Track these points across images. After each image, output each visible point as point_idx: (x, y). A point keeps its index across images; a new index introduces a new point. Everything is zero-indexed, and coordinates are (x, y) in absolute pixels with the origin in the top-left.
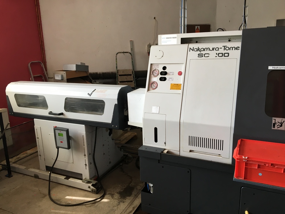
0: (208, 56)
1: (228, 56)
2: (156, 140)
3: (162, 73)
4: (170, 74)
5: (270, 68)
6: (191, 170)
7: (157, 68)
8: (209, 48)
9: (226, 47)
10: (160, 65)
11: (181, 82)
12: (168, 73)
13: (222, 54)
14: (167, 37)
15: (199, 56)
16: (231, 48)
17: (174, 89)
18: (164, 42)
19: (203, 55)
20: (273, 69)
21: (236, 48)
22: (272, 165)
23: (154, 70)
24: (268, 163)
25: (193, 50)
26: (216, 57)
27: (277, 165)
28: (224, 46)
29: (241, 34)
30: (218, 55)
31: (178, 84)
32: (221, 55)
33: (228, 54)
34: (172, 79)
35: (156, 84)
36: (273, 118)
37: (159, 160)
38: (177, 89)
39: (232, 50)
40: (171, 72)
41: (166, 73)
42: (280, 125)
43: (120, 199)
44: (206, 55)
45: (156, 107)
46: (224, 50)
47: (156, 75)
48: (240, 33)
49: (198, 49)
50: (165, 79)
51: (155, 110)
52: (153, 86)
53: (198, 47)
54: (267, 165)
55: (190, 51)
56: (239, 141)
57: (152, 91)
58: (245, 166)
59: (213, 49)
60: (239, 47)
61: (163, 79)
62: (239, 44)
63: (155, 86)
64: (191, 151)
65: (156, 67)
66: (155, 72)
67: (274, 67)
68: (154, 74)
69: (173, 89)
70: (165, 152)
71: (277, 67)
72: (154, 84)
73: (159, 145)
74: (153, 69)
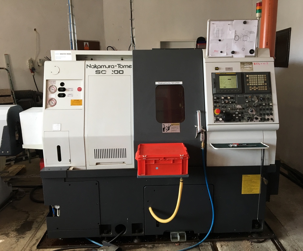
0: (105, 73)
1: (123, 73)
2: (60, 159)
3: (60, 90)
4: (69, 90)
5: (157, 83)
6: (98, 182)
7: (53, 85)
8: (105, 66)
9: (120, 65)
10: (56, 81)
11: (82, 98)
12: (67, 89)
13: (118, 71)
14: (61, 53)
15: (97, 73)
16: (125, 66)
17: (75, 105)
18: (57, 57)
19: (101, 72)
20: (159, 84)
21: (129, 67)
22: (164, 158)
23: (51, 87)
24: (162, 158)
25: (90, 67)
26: (112, 73)
27: (168, 158)
28: (119, 65)
29: (132, 54)
30: (114, 72)
31: (78, 100)
32: (116, 72)
33: (123, 71)
34: (72, 95)
35: (54, 101)
36: (163, 124)
37: (65, 179)
38: (78, 105)
39: (126, 68)
40: (70, 88)
41: (64, 90)
42: (168, 128)
43: (18, 236)
44: (103, 72)
45: (56, 124)
46: (119, 68)
47: (53, 91)
48: (130, 53)
49: (95, 67)
50: (64, 95)
51: (56, 127)
52: (51, 103)
53: (95, 65)
54: (161, 159)
55: (87, 68)
56: (139, 146)
57: (50, 108)
58: (145, 163)
59: (109, 66)
60: (131, 66)
61: (62, 96)
62: (131, 63)
63: (53, 103)
64: (97, 164)
65: (53, 83)
66: (51, 88)
67: (159, 82)
68: (51, 90)
69: (73, 105)
70: (71, 169)
71: (161, 82)
72: (52, 101)
73: (64, 164)
74: (50, 85)
